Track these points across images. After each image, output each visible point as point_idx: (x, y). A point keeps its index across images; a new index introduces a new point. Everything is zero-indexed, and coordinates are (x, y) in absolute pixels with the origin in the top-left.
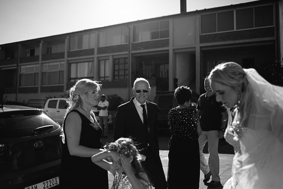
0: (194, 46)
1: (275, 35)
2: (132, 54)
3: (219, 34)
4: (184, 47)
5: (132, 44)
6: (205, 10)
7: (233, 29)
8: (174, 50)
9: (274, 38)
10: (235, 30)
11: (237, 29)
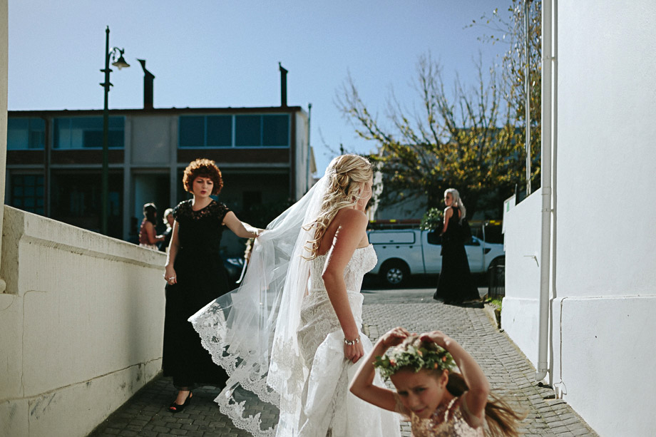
0: (168, 166)
1: (290, 160)
2: (53, 170)
3: (208, 150)
4: (152, 166)
5: (52, 151)
6: (188, 110)
7: (230, 144)
8: (132, 169)
9: (289, 165)
10: (233, 146)
11: (236, 144)
